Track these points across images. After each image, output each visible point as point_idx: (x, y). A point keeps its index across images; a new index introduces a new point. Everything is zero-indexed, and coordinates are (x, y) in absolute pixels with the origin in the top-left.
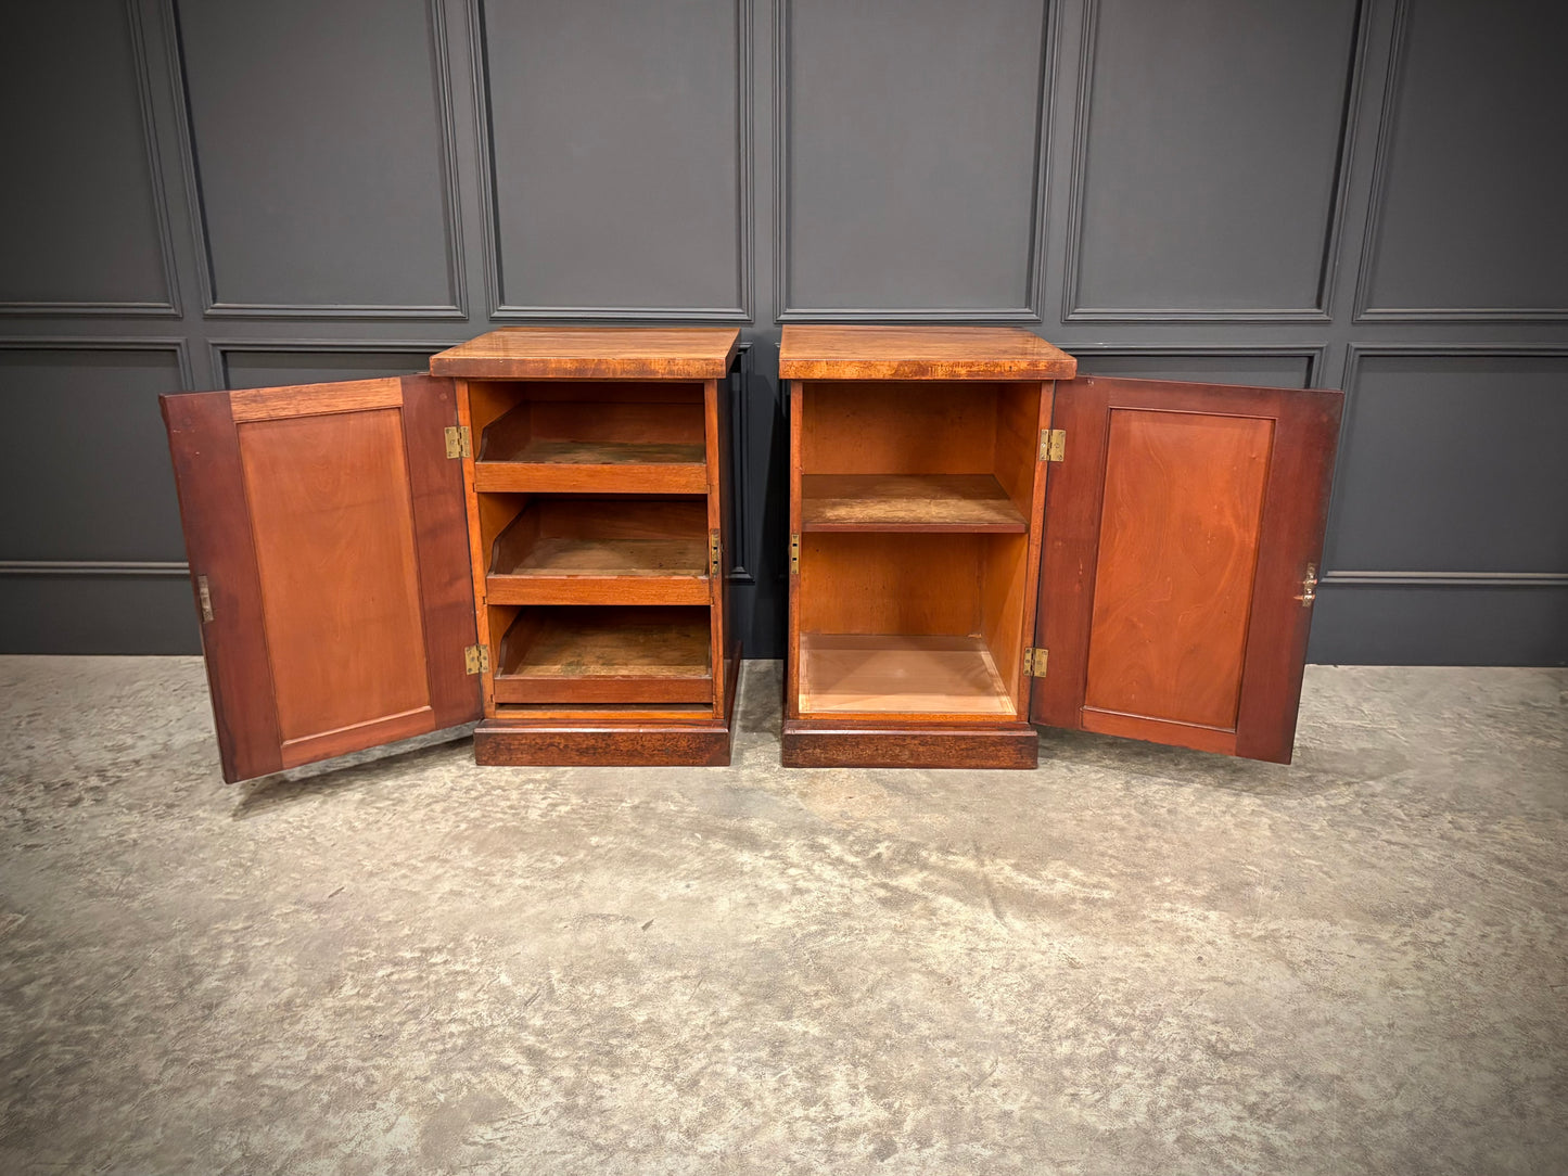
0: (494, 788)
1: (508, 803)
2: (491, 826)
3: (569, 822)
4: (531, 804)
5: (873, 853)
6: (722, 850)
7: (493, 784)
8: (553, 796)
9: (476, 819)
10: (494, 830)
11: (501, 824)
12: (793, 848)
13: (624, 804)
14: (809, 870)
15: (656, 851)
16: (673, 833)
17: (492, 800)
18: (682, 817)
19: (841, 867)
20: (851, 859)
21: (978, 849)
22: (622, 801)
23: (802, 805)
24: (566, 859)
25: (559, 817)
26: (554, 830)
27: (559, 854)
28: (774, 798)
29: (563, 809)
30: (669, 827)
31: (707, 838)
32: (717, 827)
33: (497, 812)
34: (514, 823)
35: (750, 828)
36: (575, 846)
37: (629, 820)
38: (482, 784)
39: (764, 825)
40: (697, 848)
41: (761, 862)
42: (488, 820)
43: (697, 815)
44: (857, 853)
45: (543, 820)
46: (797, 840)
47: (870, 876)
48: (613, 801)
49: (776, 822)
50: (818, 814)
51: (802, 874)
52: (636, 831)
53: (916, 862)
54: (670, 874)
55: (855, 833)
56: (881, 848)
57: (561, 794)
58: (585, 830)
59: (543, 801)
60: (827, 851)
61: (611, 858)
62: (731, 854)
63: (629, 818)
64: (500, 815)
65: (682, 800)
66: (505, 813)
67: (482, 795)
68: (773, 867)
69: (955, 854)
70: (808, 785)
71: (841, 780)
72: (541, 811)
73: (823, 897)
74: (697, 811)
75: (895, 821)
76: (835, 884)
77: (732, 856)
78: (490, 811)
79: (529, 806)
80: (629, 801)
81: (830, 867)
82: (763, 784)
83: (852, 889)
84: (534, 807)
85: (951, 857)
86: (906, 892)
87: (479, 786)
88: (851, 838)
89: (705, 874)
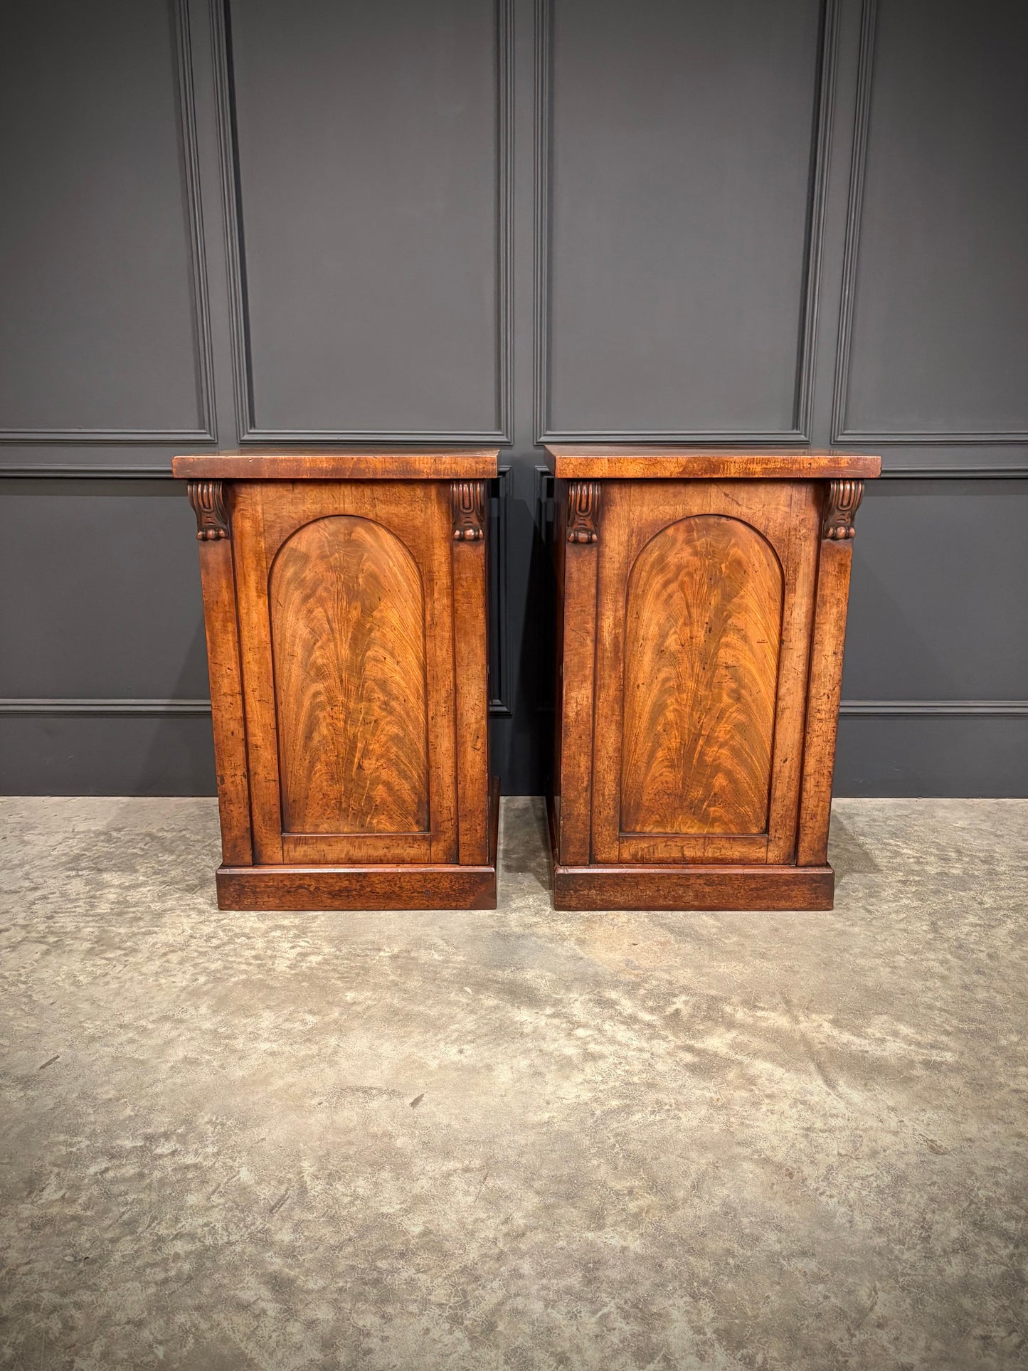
0: (237, 935)
1: (253, 953)
2: (234, 980)
3: (321, 974)
4: (278, 954)
5: (670, 1010)
6: (497, 1007)
7: (237, 931)
8: (303, 944)
9: (217, 971)
10: (236, 984)
11: (244, 976)
12: (577, 1004)
13: (382, 954)
14: (600, 1030)
15: (421, 1008)
16: (439, 987)
17: (235, 950)
18: (447, 968)
19: (636, 1027)
20: (647, 1017)
21: (788, 1002)
22: (380, 950)
23: (582, 954)
24: (319, 1018)
25: (310, 968)
26: (305, 984)
27: (311, 1012)
28: (550, 945)
30: (434, 980)
31: (478, 992)
32: (489, 980)
33: (240, 963)
34: (260, 976)
35: (526, 980)
36: (328, 1002)
37: (389, 972)
38: (224, 931)
39: (542, 977)
40: (468, 1005)
41: (542, 1022)
42: (231, 972)
43: (465, 966)
44: (652, 1010)
45: (293, 972)
46: (581, 995)
47: (671, 1038)
48: (369, 950)
49: (555, 973)
50: (600, 964)
51: (592, 1036)
52: (397, 985)
53: (720, 1020)
54: (440, 1036)
55: (647, 985)
56: (678, 1003)
57: (311, 942)
58: (339, 983)
59: (292, 950)
60: (618, 1007)
61: (370, 1017)
62: (508, 1012)
63: (388, 970)
64: (244, 967)
65: (446, 948)
66: (250, 964)
67: (224, 944)
68: (558, 1027)
69: (763, 1009)
70: (586, 930)
71: (620, 924)
72: (290, 962)
73: (620, 1063)
74: (464, 962)
75: (689, 971)
76: (632, 1047)
77: (509, 1015)
78: (232, 962)
79: (276, 956)
80: (387, 950)
81: (623, 1027)
82: (535, 930)
83: (652, 1054)
84: (282, 957)
85: (760, 1013)
86: (716, 1056)
87: (221, 934)
88: (642, 992)
89: (479, 1037)
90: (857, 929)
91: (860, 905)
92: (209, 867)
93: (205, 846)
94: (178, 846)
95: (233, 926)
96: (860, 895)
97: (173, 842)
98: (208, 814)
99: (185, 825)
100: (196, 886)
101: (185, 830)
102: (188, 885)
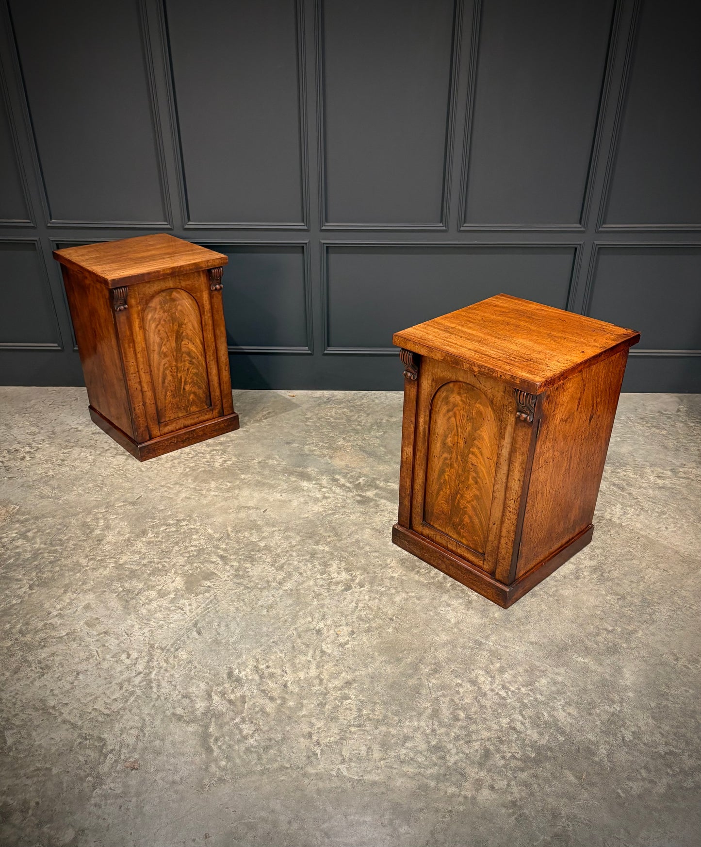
2: (200, 470)
3: (232, 468)
5: (357, 482)
6: (296, 481)
7: (199, 451)
10: (200, 471)
14: (330, 489)
15: (268, 481)
16: (275, 473)
20: (348, 485)
23: (330, 461)
27: (229, 482)
29: (229, 463)
31: (290, 476)
39: (313, 470)
42: (198, 467)
44: (351, 483)
64: (203, 465)
67: (194, 457)
69: (391, 482)
85: (389, 484)
88: (349, 476)
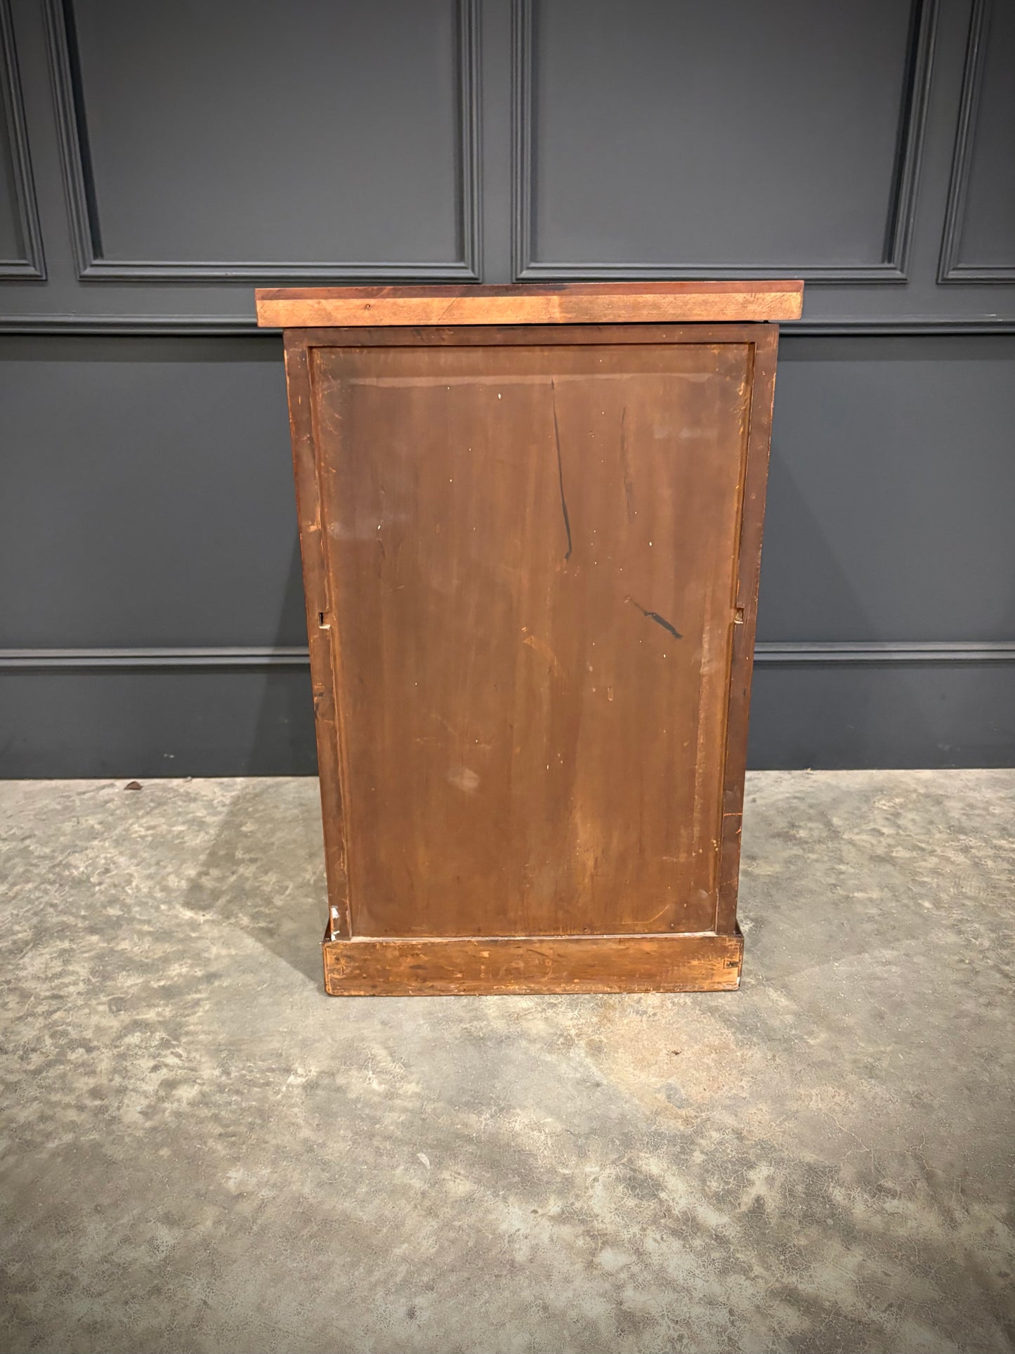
0: (73, 1045)
1: (91, 1082)
4: (131, 1084)
8: (171, 1060)
9: (28, 1126)
11: (68, 1137)
12: (599, 1188)
13: (292, 1079)
17: (63, 1076)
18: (392, 1109)
19: (698, 1243)
21: (930, 1177)
22: (288, 1071)
24: (178, 1232)
25: (178, 1114)
26: (165, 1152)
28: (549, 1058)
30: (372, 1136)
32: (458, 1136)
33: (68, 1106)
34: (95, 1136)
35: (515, 1135)
36: (198, 1195)
37: (301, 1121)
38: (52, 1036)
40: (423, 1194)
41: (546, 1231)
43: (418, 1104)
45: (148, 1124)
46: (603, 1167)
47: (758, 1270)
48: (273, 1070)
49: (559, 1117)
50: (627, 1096)
51: (627, 1266)
52: (311, 1150)
53: (830, 1222)
54: (377, 1275)
55: (703, 1142)
56: (758, 1183)
57: (184, 1055)
58: (221, 1149)
59: (153, 1075)
60: (663, 1195)
61: (264, 1229)
62: (488, 1211)
63: (298, 1113)
65: (391, 1066)
66: (81, 1108)
68: (570, 1247)
70: (601, 1024)
71: (650, 1011)
72: (145, 1102)
73: (681, 1338)
74: (417, 1095)
75: (764, 1108)
76: (697, 1295)
77: (491, 1217)
78: (58, 1104)
79: (126, 1089)
80: (300, 1071)
81: (676, 1244)
82: (525, 1024)
83: (731, 1312)
84: (134, 1090)
86: (838, 1314)
87: (48, 1041)
89: (442, 1275)
90: (998, 1013)
91: (991, 963)
92: (52, 905)
93: (54, 867)
94: (14, 867)
95: (69, 1024)
96: (987, 944)
97: (9, 859)
98: (66, 808)
99: (32, 829)
100: (27, 943)
101: (30, 837)
102: (15, 942)
